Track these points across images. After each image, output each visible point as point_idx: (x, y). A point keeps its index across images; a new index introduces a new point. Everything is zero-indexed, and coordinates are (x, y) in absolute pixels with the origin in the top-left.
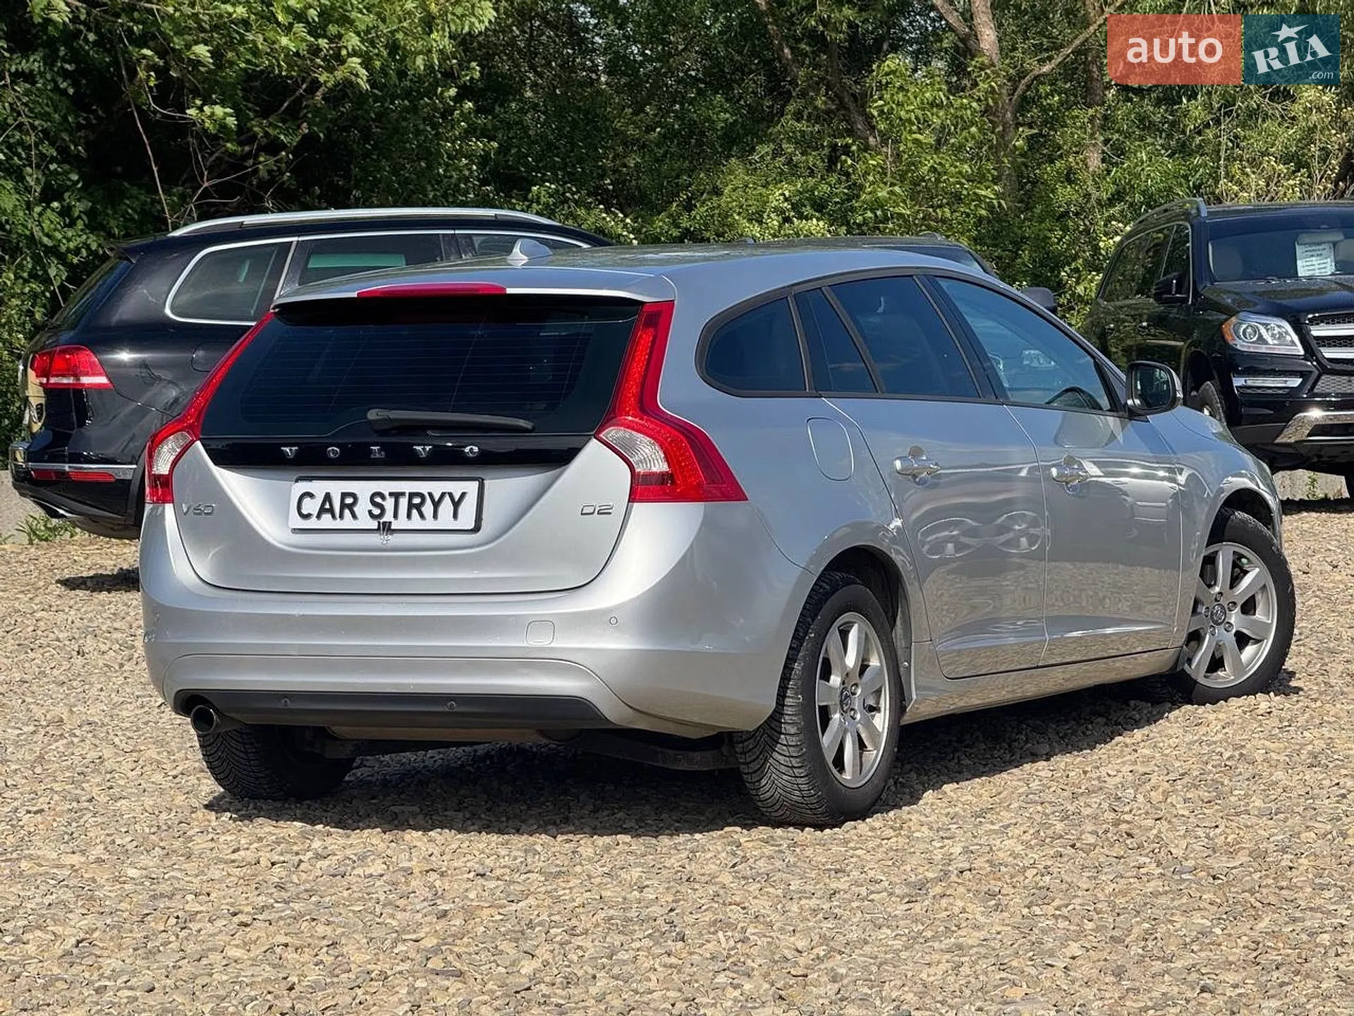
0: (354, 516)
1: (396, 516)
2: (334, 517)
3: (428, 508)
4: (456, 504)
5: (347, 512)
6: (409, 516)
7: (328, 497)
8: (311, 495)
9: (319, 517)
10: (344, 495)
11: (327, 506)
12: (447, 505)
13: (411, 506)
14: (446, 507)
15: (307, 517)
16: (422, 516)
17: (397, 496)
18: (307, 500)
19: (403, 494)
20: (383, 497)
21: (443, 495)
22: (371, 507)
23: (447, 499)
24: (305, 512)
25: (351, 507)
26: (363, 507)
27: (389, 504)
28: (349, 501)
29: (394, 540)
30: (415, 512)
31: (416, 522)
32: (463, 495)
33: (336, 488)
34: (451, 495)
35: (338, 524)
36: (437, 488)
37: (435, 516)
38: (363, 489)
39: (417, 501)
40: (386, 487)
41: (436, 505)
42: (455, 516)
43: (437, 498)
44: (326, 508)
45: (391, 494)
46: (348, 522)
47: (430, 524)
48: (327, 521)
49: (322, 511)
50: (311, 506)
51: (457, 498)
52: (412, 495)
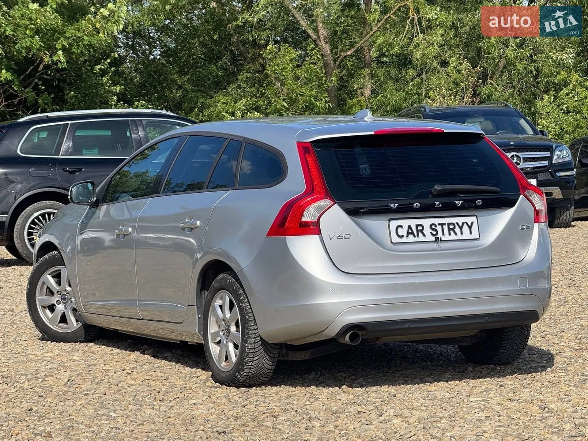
0: (424, 235)
1: (443, 234)
2: (414, 236)
3: (457, 230)
4: (470, 227)
5: (420, 234)
6: (450, 234)
7: (410, 227)
8: (401, 227)
9: (407, 236)
10: (417, 226)
11: (410, 231)
12: (465, 227)
13: (449, 230)
14: (466, 228)
15: (402, 237)
16: (456, 234)
17: (442, 225)
18: (400, 230)
19: (445, 224)
20: (436, 226)
21: (463, 223)
22: (431, 231)
23: (465, 225)
24: (400, 235)
25: (422, 231)
26: (427, 231)
27: (439, 228)
28: (420, 228)
29: (443, 245)
30: (451, 232)
31: (453, 237)
32: (472, 223)
33: (413, 223)
34: (467, 223)
35: (416, 239)
36: (460, 220)
37: (462, 233)
38: (426, 223)
39: (451, 227)
40: (437, 221)
41: (461, 228)
42: (471, 233)
43: (461, 225)
44: (410, 232)
45: (439, 224)
46: (421, 238)
47: (459, 237)
48: (411, 238)
49: (408, 234)
50: (403, 232)
51: (470, 224)
52: (449, 224)
